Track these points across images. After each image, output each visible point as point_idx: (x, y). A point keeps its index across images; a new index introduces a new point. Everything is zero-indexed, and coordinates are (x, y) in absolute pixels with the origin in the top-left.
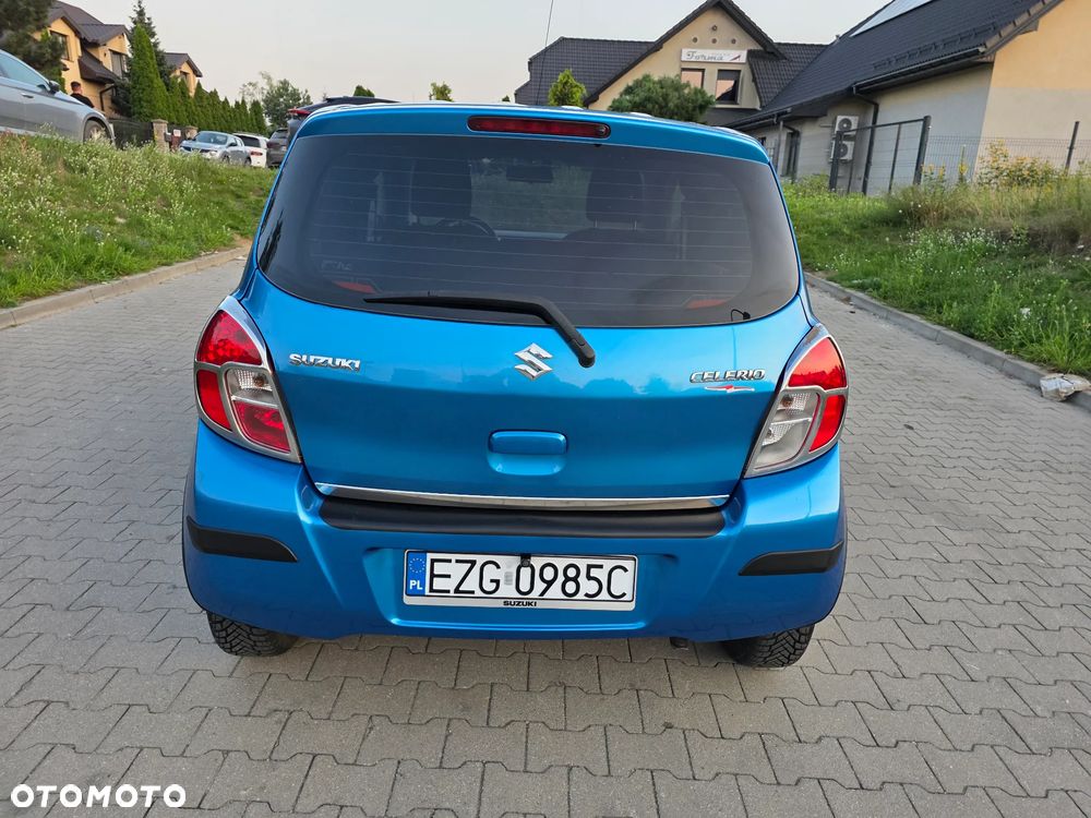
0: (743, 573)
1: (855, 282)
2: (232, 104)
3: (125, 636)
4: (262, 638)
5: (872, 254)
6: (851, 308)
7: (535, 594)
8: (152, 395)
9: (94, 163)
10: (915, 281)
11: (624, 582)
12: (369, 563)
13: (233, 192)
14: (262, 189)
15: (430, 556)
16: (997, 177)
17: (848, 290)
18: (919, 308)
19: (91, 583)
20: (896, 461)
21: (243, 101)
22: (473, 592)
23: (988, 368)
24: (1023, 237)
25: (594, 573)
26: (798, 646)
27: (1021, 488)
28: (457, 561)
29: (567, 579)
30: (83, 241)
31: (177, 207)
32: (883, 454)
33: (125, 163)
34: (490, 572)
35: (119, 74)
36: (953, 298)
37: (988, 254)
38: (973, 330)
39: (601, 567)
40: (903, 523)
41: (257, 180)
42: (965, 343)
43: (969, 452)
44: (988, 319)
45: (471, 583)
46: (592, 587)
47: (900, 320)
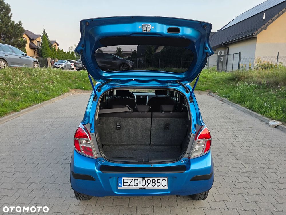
0: (191, 180)
1: (224, 96)
2: (67, 52)
3: (54, 196)
4: (86, 197)
5: (228, 88)
6: (223, 103)
7: (146, 186)
8: (53, 134)
9: (36, 73)
10: (238, 96)
11: (165, 183)
12: (110, 180)
13: (69, 78)
14: (76, 77)
15: (123, 178)
16: (259, 66)
17: (222, 98)
18: (239, 103)
19: (45, 183)
20: (232, 145)
21: (69, 52)
22: (132, 186)
23: (256, 119)
24: (265, 84)
25: (159, 181)
26: (205, 195)
27: (262, 152)
28: (129, 179)
29: (153, 182)
30: (34, 93)
31: (56, 83)
32: (229, 144)
33: (43, 73)
34: (136, 181)
35: (39, 47)
36: (248, 100)
37: (256, 88)
38: (252, 109)
39: (160, 180)
40: (233, 162)
41: (75, 74)
42: (251, 112)
43: (251, 143)
44: (256, 106)
45: (132, 184)
46: (158, 184)
47: (235, 106)
